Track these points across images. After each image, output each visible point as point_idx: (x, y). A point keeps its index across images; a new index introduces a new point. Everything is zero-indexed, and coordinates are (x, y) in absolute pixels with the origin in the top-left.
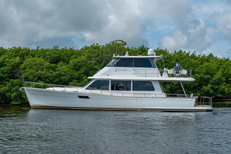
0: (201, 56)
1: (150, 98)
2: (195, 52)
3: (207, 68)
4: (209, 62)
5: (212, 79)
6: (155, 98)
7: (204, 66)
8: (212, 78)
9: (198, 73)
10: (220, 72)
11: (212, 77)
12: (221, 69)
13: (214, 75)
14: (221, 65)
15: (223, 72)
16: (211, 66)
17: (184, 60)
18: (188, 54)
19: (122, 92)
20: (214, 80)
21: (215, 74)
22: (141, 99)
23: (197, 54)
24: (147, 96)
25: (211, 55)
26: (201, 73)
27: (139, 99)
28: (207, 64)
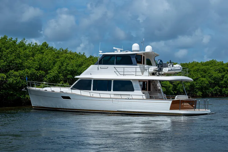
0: (32, 45)
1: (126, 99)
2: (24, 40)
3: (41, 61)
4: (43, 53)
5: (47, 77)
6: (130, 99)
7: (36, 58)
8: (47, 75)
9: (29, 68)
10: (56, 67)
11: (47, 73)
12: (58, 63)
13: (49, 71)
14: (58, 57)
15: (60, 67)
16: (46, 59)
17: (10, 49)
18: (15, 42)
19: (100, 93)
20: (50, 78)
21: (50, 69)
22: (117, 100)
23: (27, 42)
24: (123, 97)
25: (45, 45)
26: (33, 68)
27: (115, 100)
28: (40, 56)
